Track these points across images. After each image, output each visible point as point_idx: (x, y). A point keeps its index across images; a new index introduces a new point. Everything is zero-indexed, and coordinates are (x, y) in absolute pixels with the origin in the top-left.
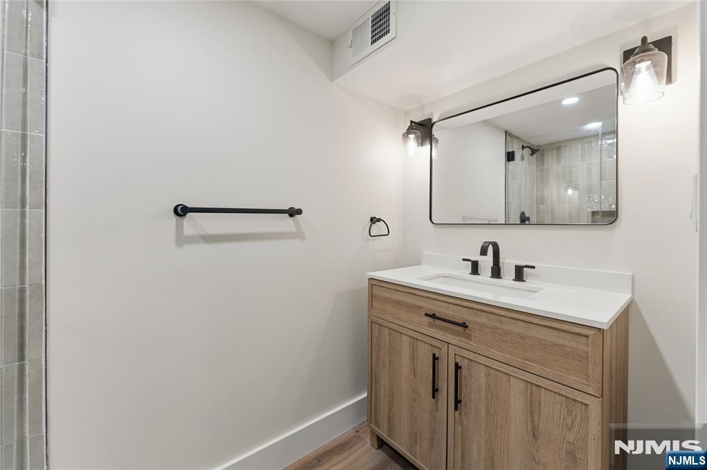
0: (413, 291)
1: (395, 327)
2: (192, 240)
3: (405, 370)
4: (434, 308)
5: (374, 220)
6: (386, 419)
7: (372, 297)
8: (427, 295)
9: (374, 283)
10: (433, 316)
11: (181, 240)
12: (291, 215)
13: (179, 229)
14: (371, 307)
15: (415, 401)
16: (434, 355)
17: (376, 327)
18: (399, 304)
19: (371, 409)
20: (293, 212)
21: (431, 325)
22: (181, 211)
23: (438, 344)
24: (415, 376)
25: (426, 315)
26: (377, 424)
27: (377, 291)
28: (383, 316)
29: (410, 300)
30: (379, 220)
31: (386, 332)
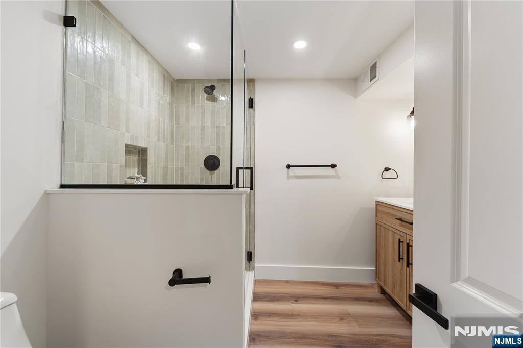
0: (393, 207)
1: (386, 226)
2: (292, 177)
3: (390, 249)
4: (402, 216)
5: (387, 169)
6: (383, 276)
7: (377, 210)
9: (378, 203)
10: (401, 220)
11: (288, 177)
12: (333, 168)
13: (288, 173)
14: (377, 216)
15: (394, 265)
16: (399, 240)
17: (378, 226)
18: (388, 214)
19: (377, 274)
20: (333, 166)
21: (401, 225)
22: (288, 167)
23: (403, 234)
24: (394, 252)
25: (396, 219)
26: (380, 279)
27: (379, 208)
28: (381, 221)
29: (392, 212)
30: (390, 169)
31: (383, 229)
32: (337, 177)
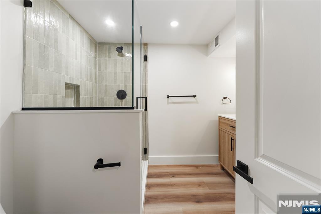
0: (228, 120)
2: (170, 103)
3: (227, 144)
4: (233, 124)
5: (225, 98)
6: (223, 160)
7: (219, 121)
8: (231, 120)
9: (220, 118)
11: (168, 103)
12: (194, 97)
13: (168, 101)
14: (219, 125)
15: (229, 153)
16: (232, 138)
17: (220, 131)
19: (220, 158)
20: (195, 96)
22: (168, 97)
23: (233, 135)
25: (230, 126)
26: (221, 162)
28: (222, 128)
29: (227, 122)
30: (227, 98)
31: (223, 132)
32: (197, 102)
